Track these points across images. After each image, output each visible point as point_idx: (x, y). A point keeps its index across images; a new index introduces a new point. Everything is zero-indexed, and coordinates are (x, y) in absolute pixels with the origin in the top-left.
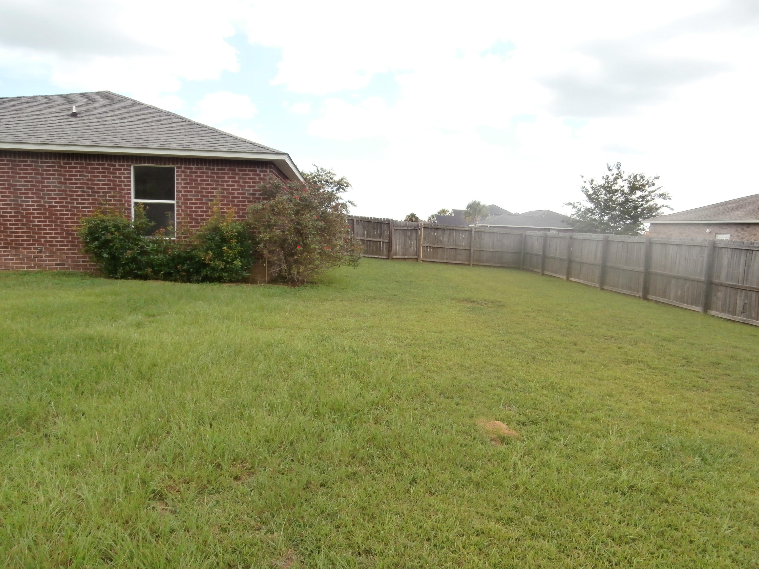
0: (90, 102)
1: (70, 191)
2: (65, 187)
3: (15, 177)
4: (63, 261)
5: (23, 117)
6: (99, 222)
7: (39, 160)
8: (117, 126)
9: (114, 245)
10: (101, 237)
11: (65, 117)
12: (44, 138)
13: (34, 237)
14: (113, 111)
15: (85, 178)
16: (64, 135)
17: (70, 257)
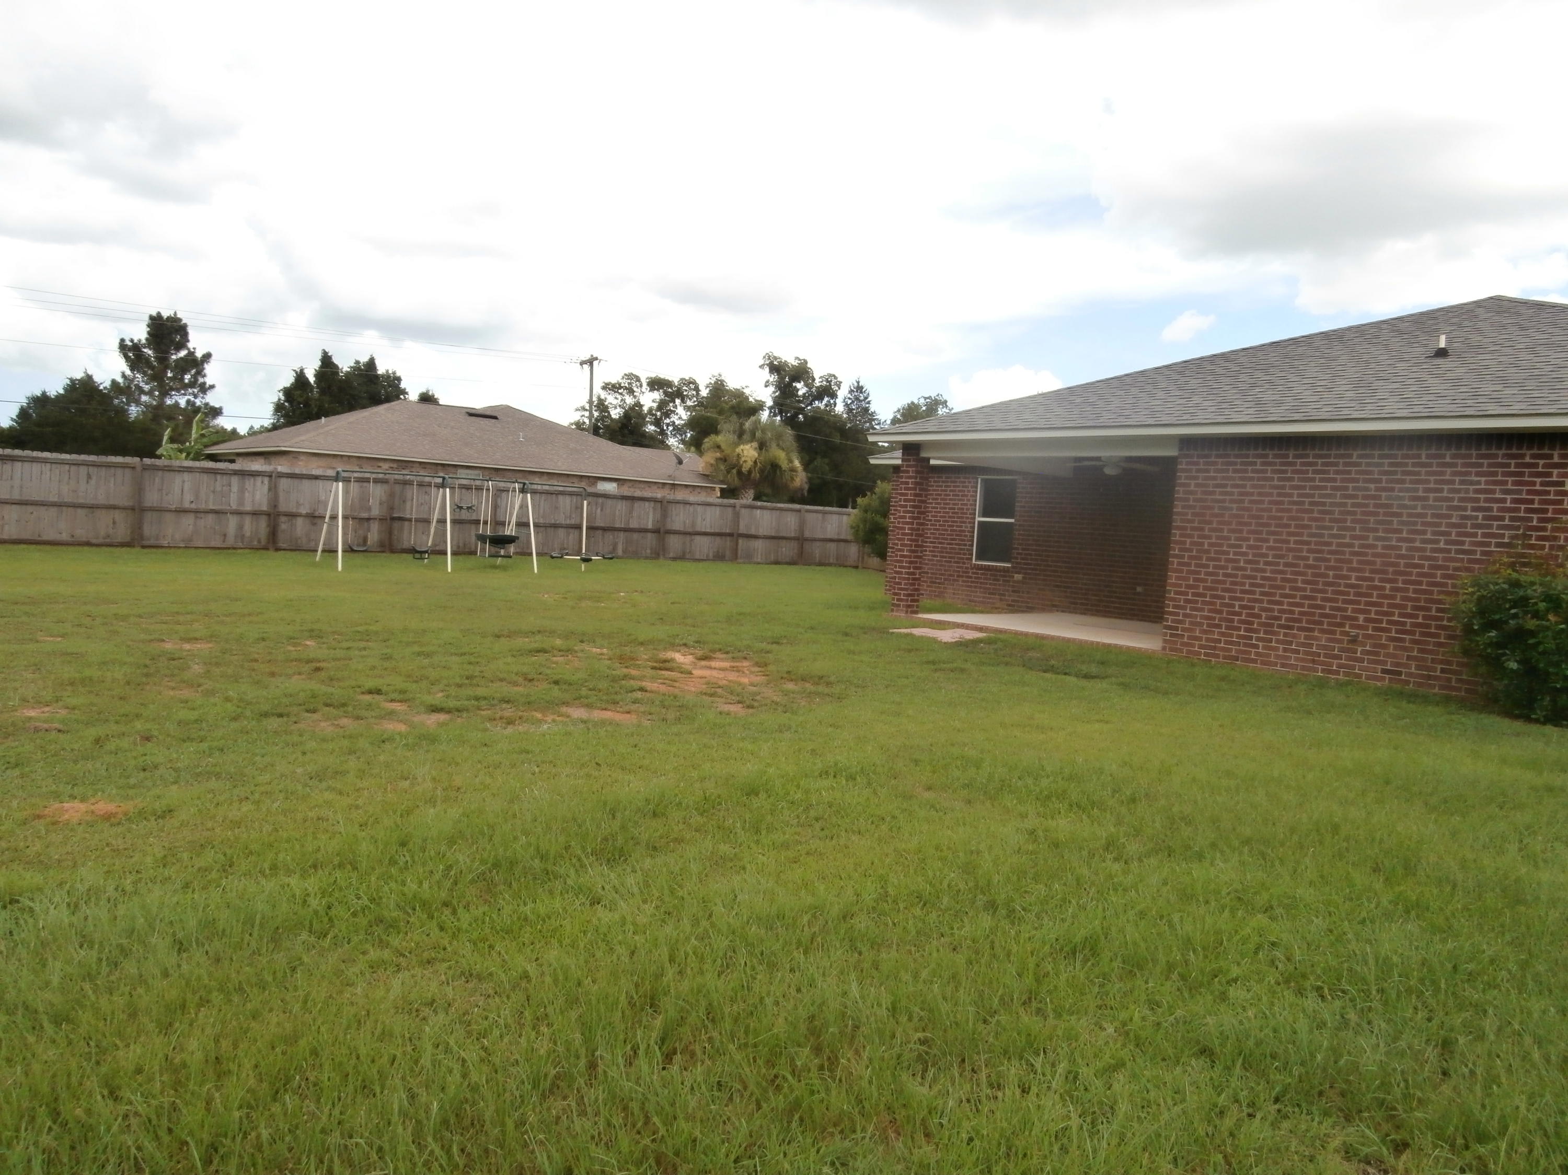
0: (1466, 323)
1: (1433, 516)
2: (1424, 507)
3: (1325, 488)
4: (1398, 665)
5: (1340, 368)
6: (1506, 586)
7: (1377, 453)
8: (1550, 368)
9: (1539, 643)
10: (1506, 622)
11: (1422, 360)
12: (1393, 406)
13: (1346, 610)
14: (1527, 336)
15: (1471, 487)
16: (1432, 397)
17: (1415, 658)
